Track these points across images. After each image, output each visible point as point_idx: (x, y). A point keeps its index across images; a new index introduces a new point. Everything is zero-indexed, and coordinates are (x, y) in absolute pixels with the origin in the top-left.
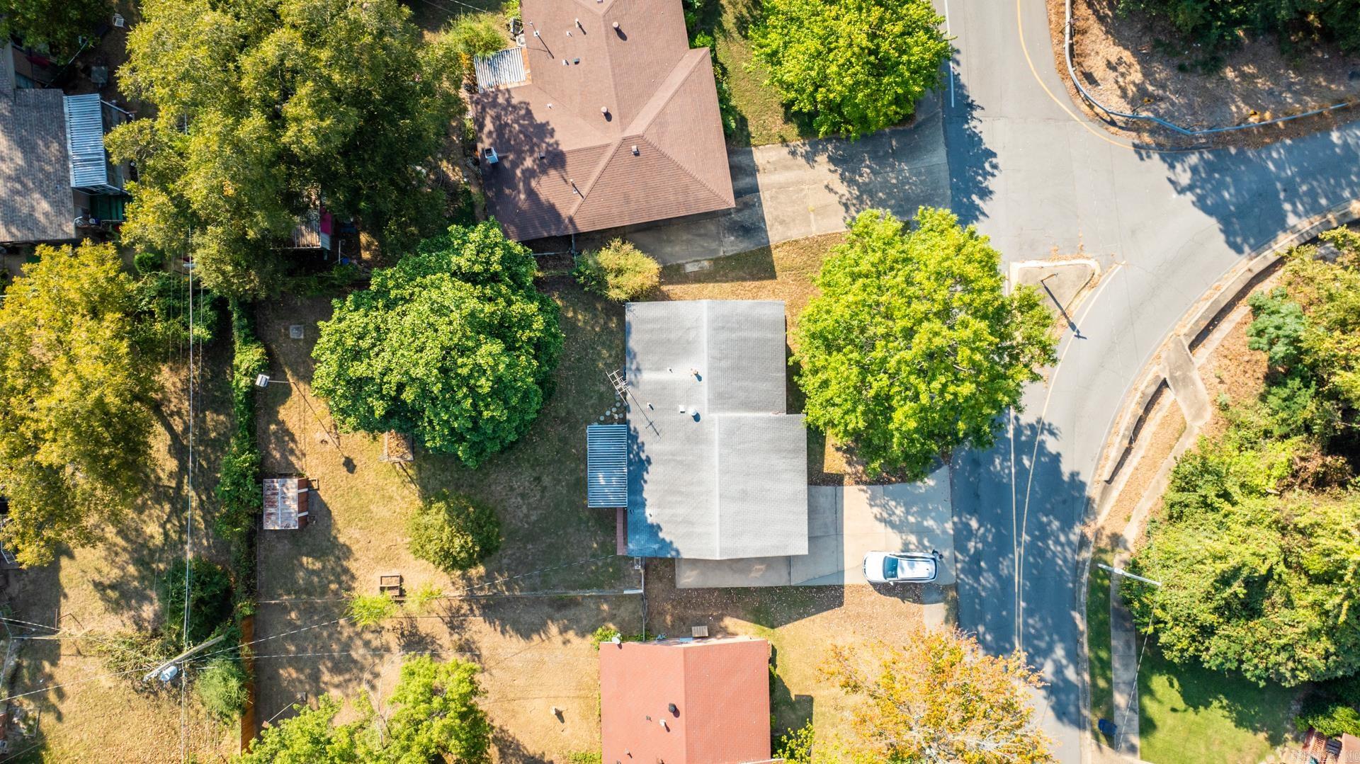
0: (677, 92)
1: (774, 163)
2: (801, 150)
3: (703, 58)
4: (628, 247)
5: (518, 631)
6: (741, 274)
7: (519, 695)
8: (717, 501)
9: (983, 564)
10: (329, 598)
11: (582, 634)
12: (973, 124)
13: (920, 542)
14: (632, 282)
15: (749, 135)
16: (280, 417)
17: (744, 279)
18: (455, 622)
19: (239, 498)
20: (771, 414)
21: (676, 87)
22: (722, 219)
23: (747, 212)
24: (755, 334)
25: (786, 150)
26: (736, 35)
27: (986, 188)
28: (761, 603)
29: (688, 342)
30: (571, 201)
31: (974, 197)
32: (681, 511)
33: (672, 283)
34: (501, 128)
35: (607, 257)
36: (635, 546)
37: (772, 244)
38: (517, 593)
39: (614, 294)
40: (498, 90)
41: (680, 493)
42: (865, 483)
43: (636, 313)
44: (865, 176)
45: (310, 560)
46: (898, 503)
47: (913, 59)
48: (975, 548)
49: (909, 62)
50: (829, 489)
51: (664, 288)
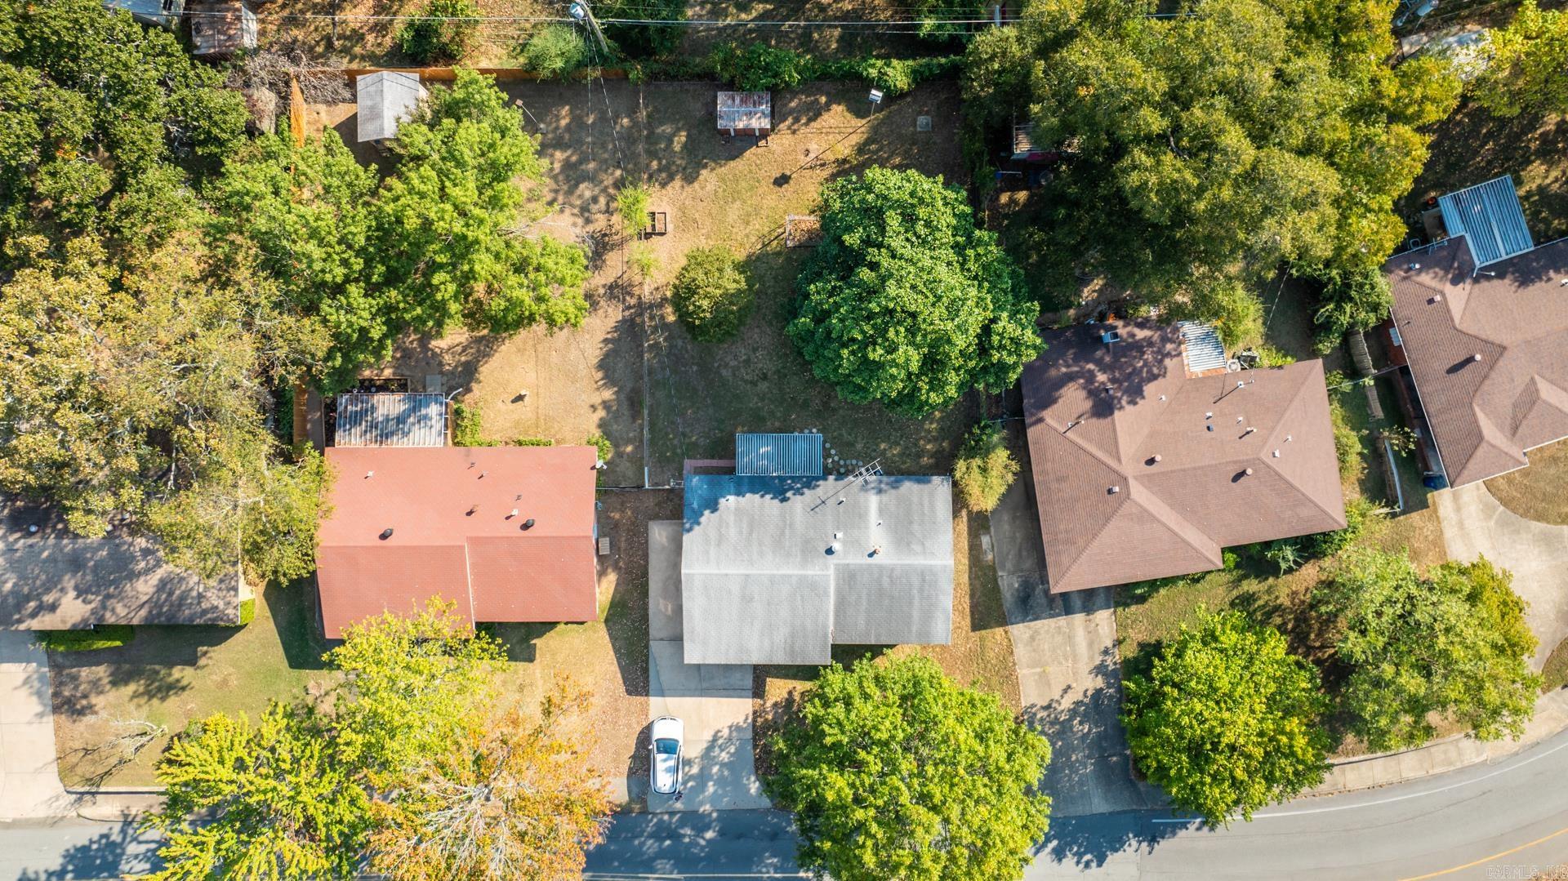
0: (1176, 534)
1: (1096, 631)
2: (1109, 661)
3: (1211, 562)
4: (1010, 478)
5: (607, 355)
6: (978, 594)
7: (541, 356)
8: (743, 571)
9: (668, 842)
10: (643, 159)
11: (603, 425)
12: (1134, 843)
13: (691, 778)
14: (974, 484)
15: (1126, 605)
16: (834, 107)
17: (972, 596)
18: (617, 290)
19: (751, 67)
20: (831, 628)
21: (1181, 534)
22: (1037, 575)
23: (1043, 601)
24: (916, 614)
25: (1109, 644)
26: (1235, 593)
27: (1065, 856)
28: (632, 609)
29: (908, 544)
30: (1060, 419)
31: (1055, 843)
32: (732, 532)
33: (969, 520)
34: (1138, 347)
35: (1000, 457)
36: (696, 484)
37: (1009, 628)
38: (646, 356)
39: (961, 465)
40: (1180, 343)
41: (750, 534)
42: (754, 721)
43: (940, 488)
44: (1080, 728)
45: (683, 139)
46: (732, 755)
47: (1206, 789)
48: (684, 836)
49: (1203, 784)
50: (749, 682)
51: (964, 513)
